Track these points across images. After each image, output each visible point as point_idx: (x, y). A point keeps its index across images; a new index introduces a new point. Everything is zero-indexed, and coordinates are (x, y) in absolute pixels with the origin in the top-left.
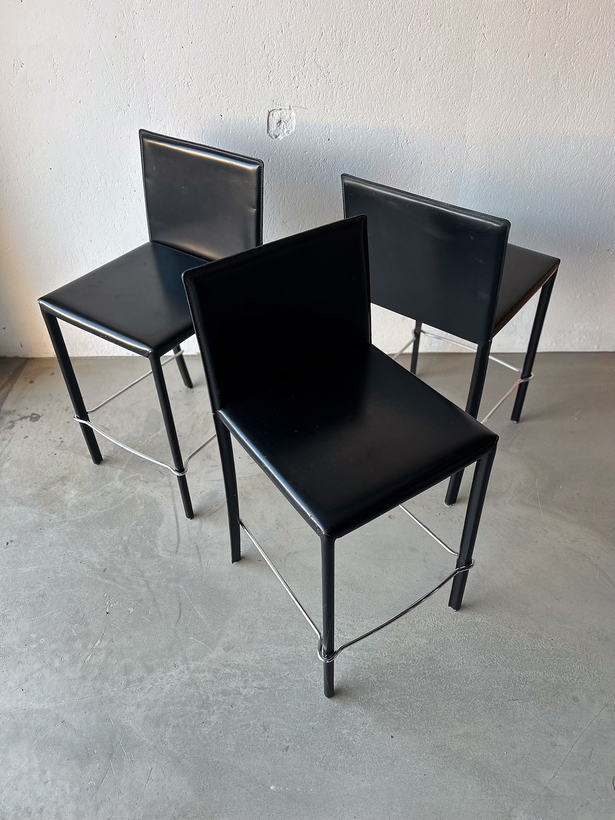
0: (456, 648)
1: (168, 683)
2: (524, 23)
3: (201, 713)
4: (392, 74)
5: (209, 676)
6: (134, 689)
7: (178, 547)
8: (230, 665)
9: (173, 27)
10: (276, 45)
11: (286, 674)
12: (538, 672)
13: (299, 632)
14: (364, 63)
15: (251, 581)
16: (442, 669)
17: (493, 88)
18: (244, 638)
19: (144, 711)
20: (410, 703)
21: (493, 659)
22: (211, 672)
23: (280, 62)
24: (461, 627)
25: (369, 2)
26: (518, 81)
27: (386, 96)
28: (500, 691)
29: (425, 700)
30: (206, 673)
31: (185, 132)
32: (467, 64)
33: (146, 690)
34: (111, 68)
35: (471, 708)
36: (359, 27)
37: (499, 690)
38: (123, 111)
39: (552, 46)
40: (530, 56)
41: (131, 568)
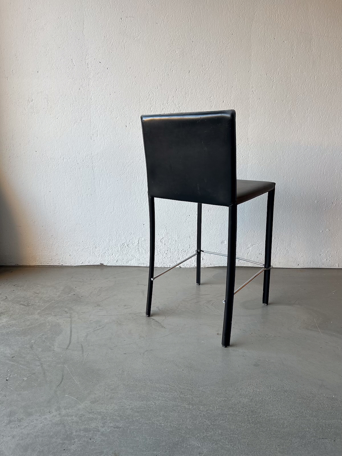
0: (272, 405)
1: (41, 423)
3: (63, 444)
5: (75, 419)
6: (13, 426)
7: (68, 346)
8: (93, 412)
11: (137, 419)
12: (339, 421)
13: (150, 393)
16: (263, 418)
19: (17, 441)
20: (238, 440)
21: (302, 412)
22: (78, 417)
24: (275, 392)
28: (311, 433)
29: (250, 438)
30: (74, 417)
33: (23, 427)
35: (289, 444)
37: (310, 432)
41: (32, 356)
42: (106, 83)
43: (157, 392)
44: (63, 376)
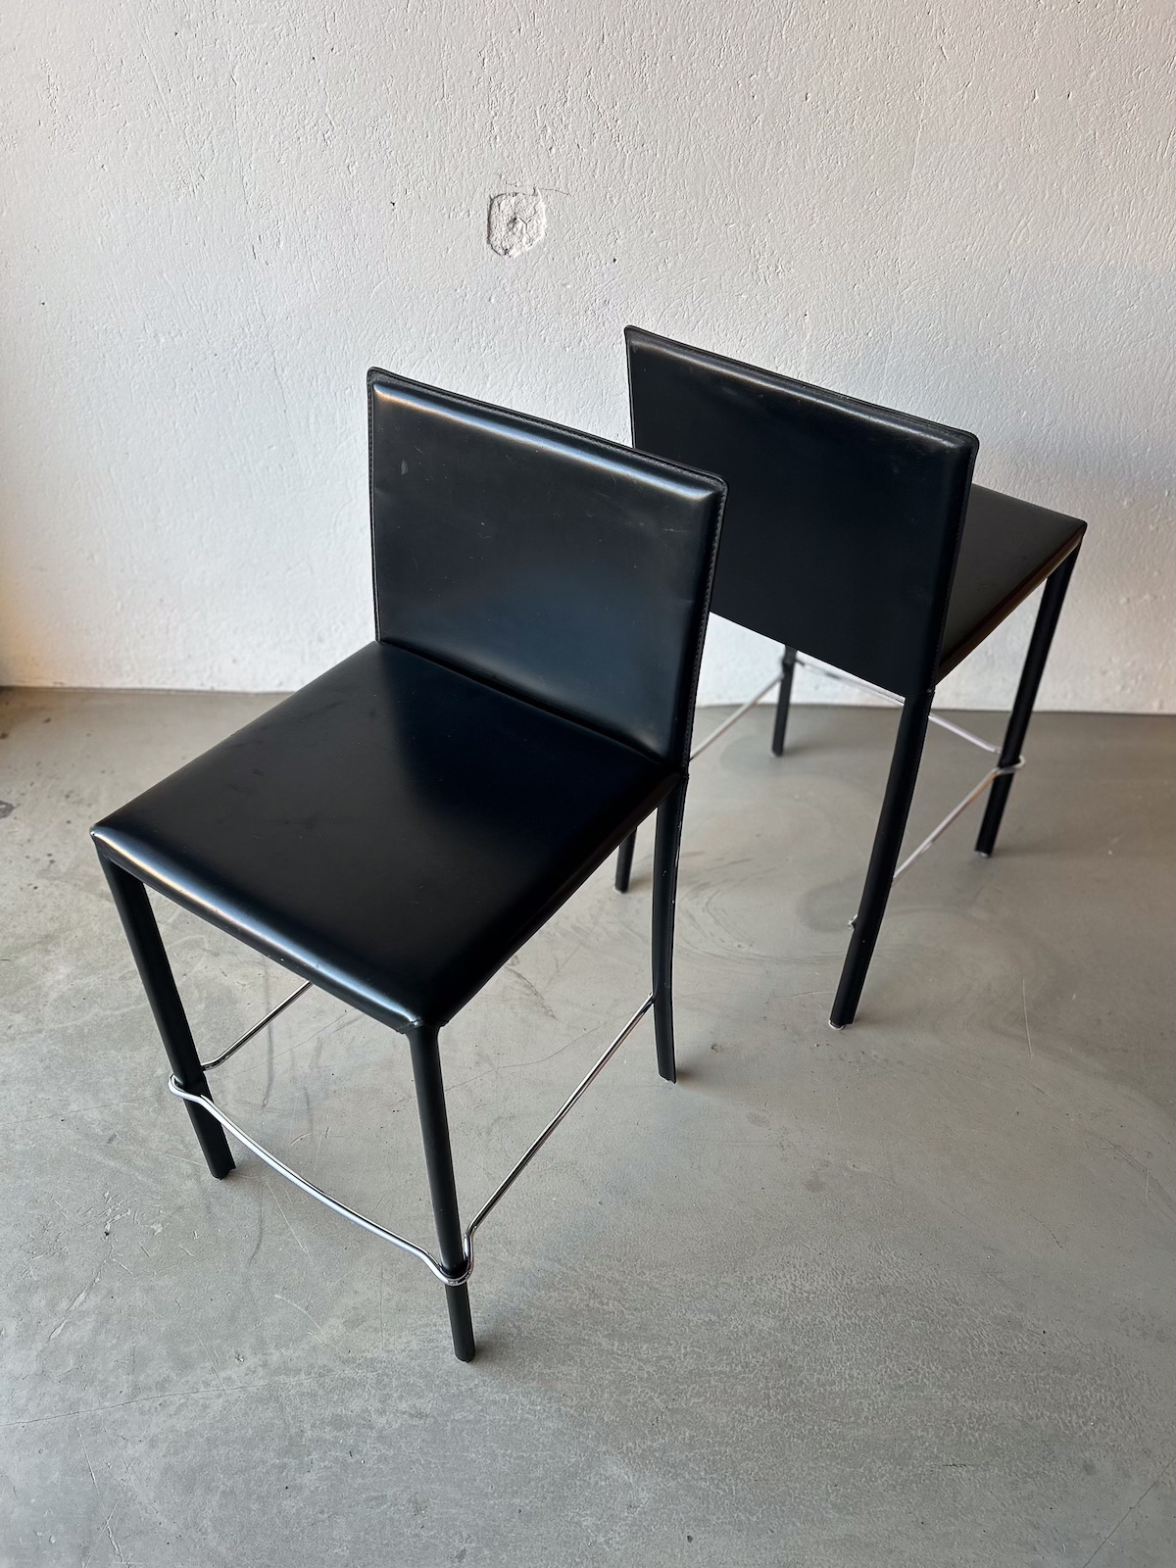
0: (838, 1343)
1: (220, 1396)
2: (1025, 27)
3: (284, 1467)
4: (747, 128)
5: (307, 1382)
6: (147, 1404)
7: (267, 1095)
8: (354, 1359)
9: (293, 16)
10: (506, 59)
11: (472, 1385)
12: (1010, 1404)
13: (507, 1293)
14: (688, 103)
15: (414, 1175)
16: (806, 1389)
17: (958, 163)
18: (389, 1300)
19: (164, 1456)
20: (733, 1462)
21: (916, 1371)
22: (313, 1375)
23: (515, 94)
24: (852, 1295)
26: (1010, 149)
27: (735, 173)
28: (927, 1444)
29: (765, 1457)
30: (303, 1376)
31: (318, 237)
32: (904, 108)
33: (172, 1410)
35: (864, 1479)
36: (680, 27)
37: (925, 1443)
38: (191, 189)
39: (1084, 78)
40: (1037, 97)
44: (261, 1221)
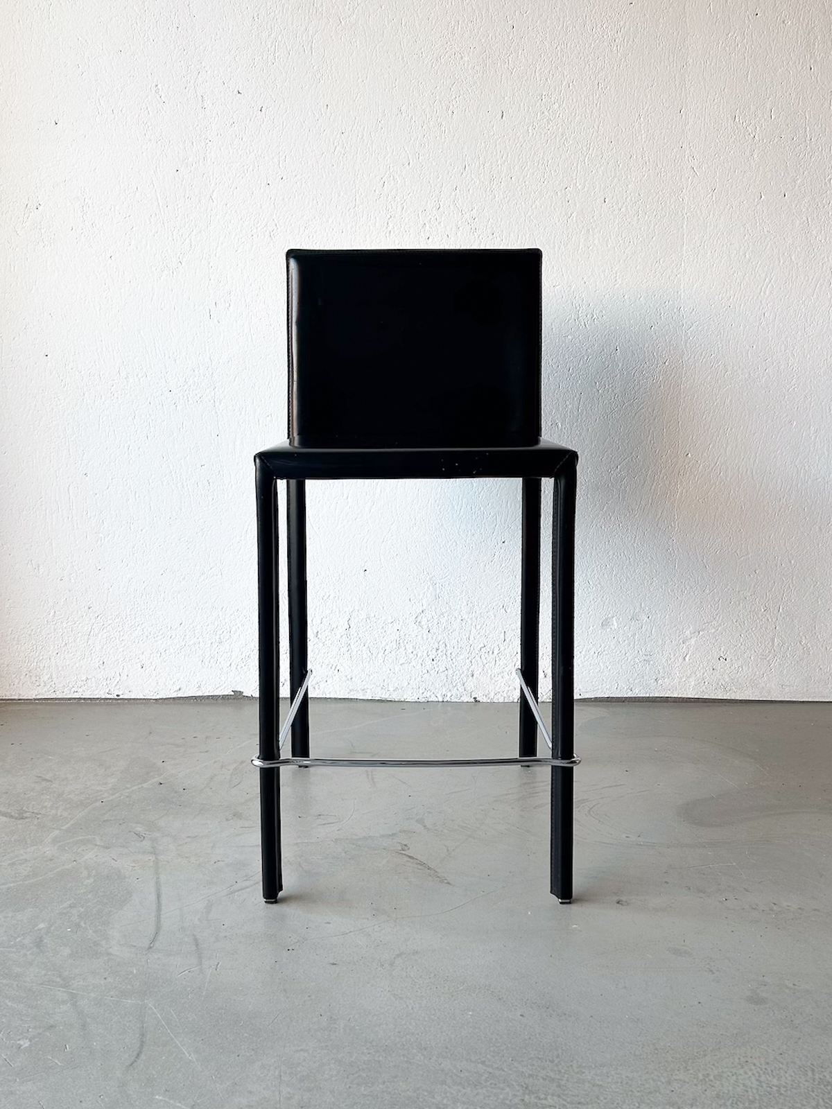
2: (748, 153)
4: (566, 221)
7: (154, 941)
9: (258, 159)
10: (399, 182)
14: (524, 206)
17: (715, 241)
23: (404, 204)
25: (531, 127)
26: (750, 231)
27: (558, 251)
31: (258, 302)
32: (673, 206)
34: (164, 212)
36: (517, 159)
38: (171, 271)
39: (793, 183)
40: (763, 197)
41: (44, 972)
42: (255, 151)
43: (449, 1087)
44: (143, 1035)
